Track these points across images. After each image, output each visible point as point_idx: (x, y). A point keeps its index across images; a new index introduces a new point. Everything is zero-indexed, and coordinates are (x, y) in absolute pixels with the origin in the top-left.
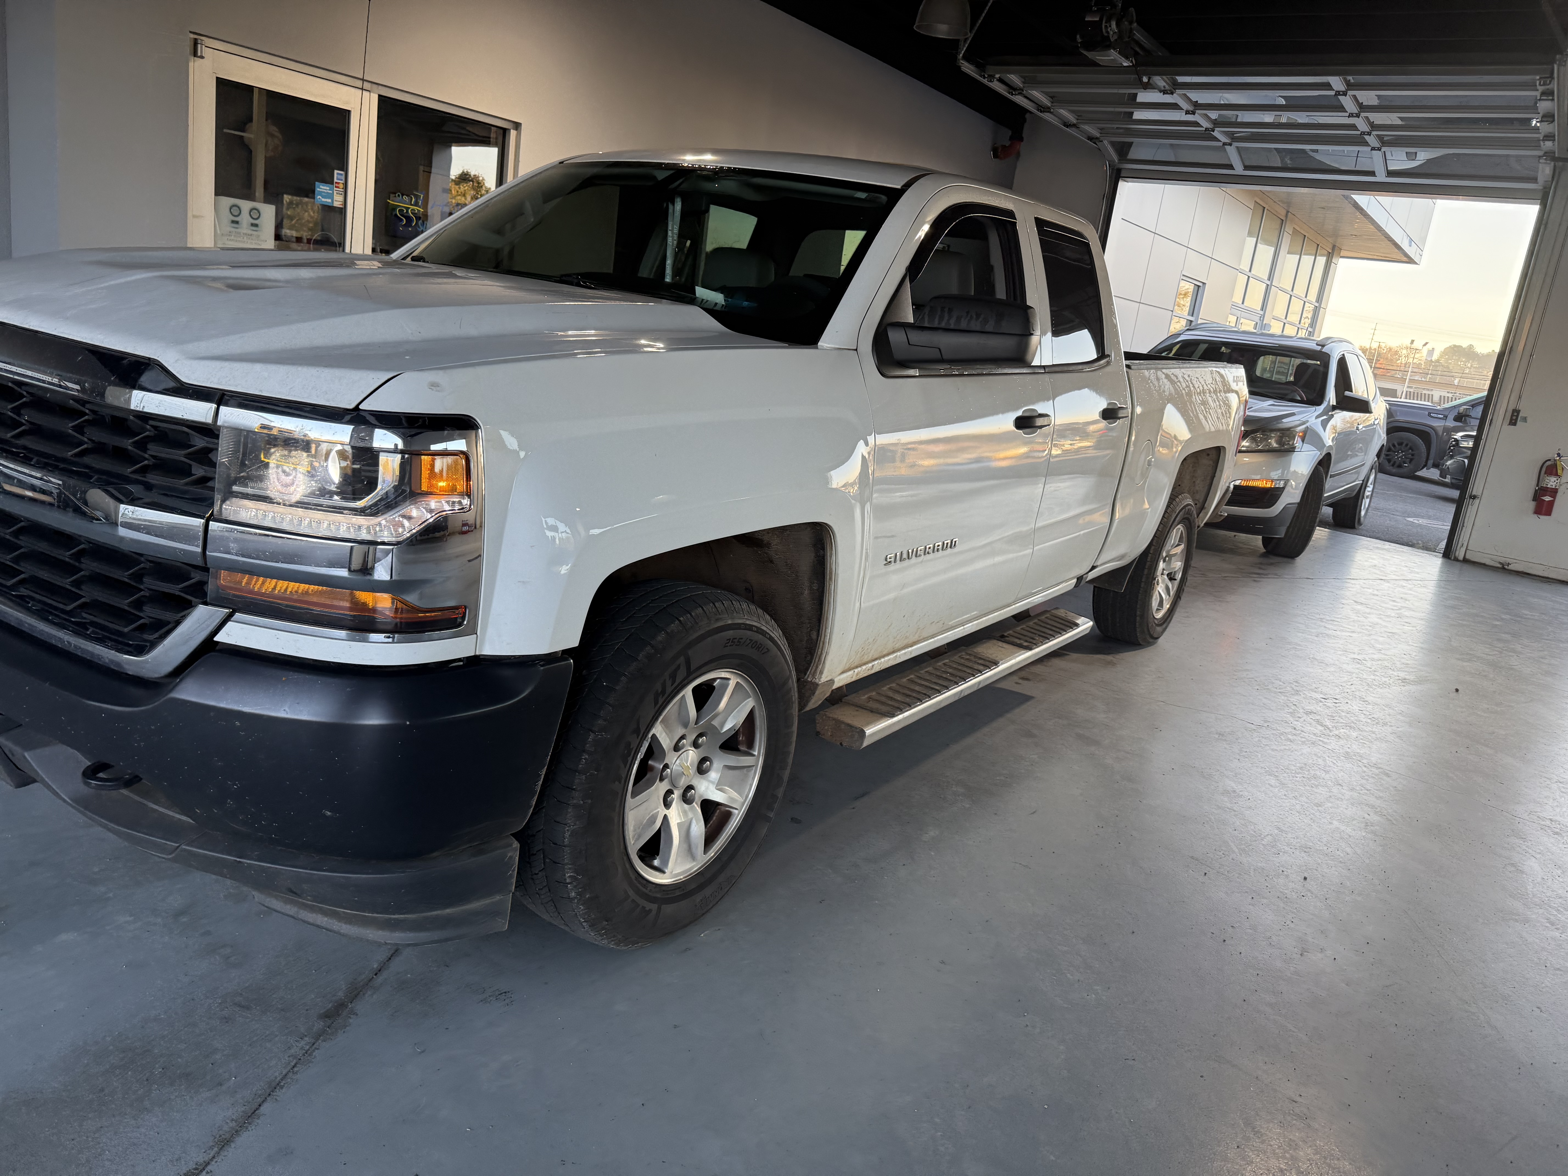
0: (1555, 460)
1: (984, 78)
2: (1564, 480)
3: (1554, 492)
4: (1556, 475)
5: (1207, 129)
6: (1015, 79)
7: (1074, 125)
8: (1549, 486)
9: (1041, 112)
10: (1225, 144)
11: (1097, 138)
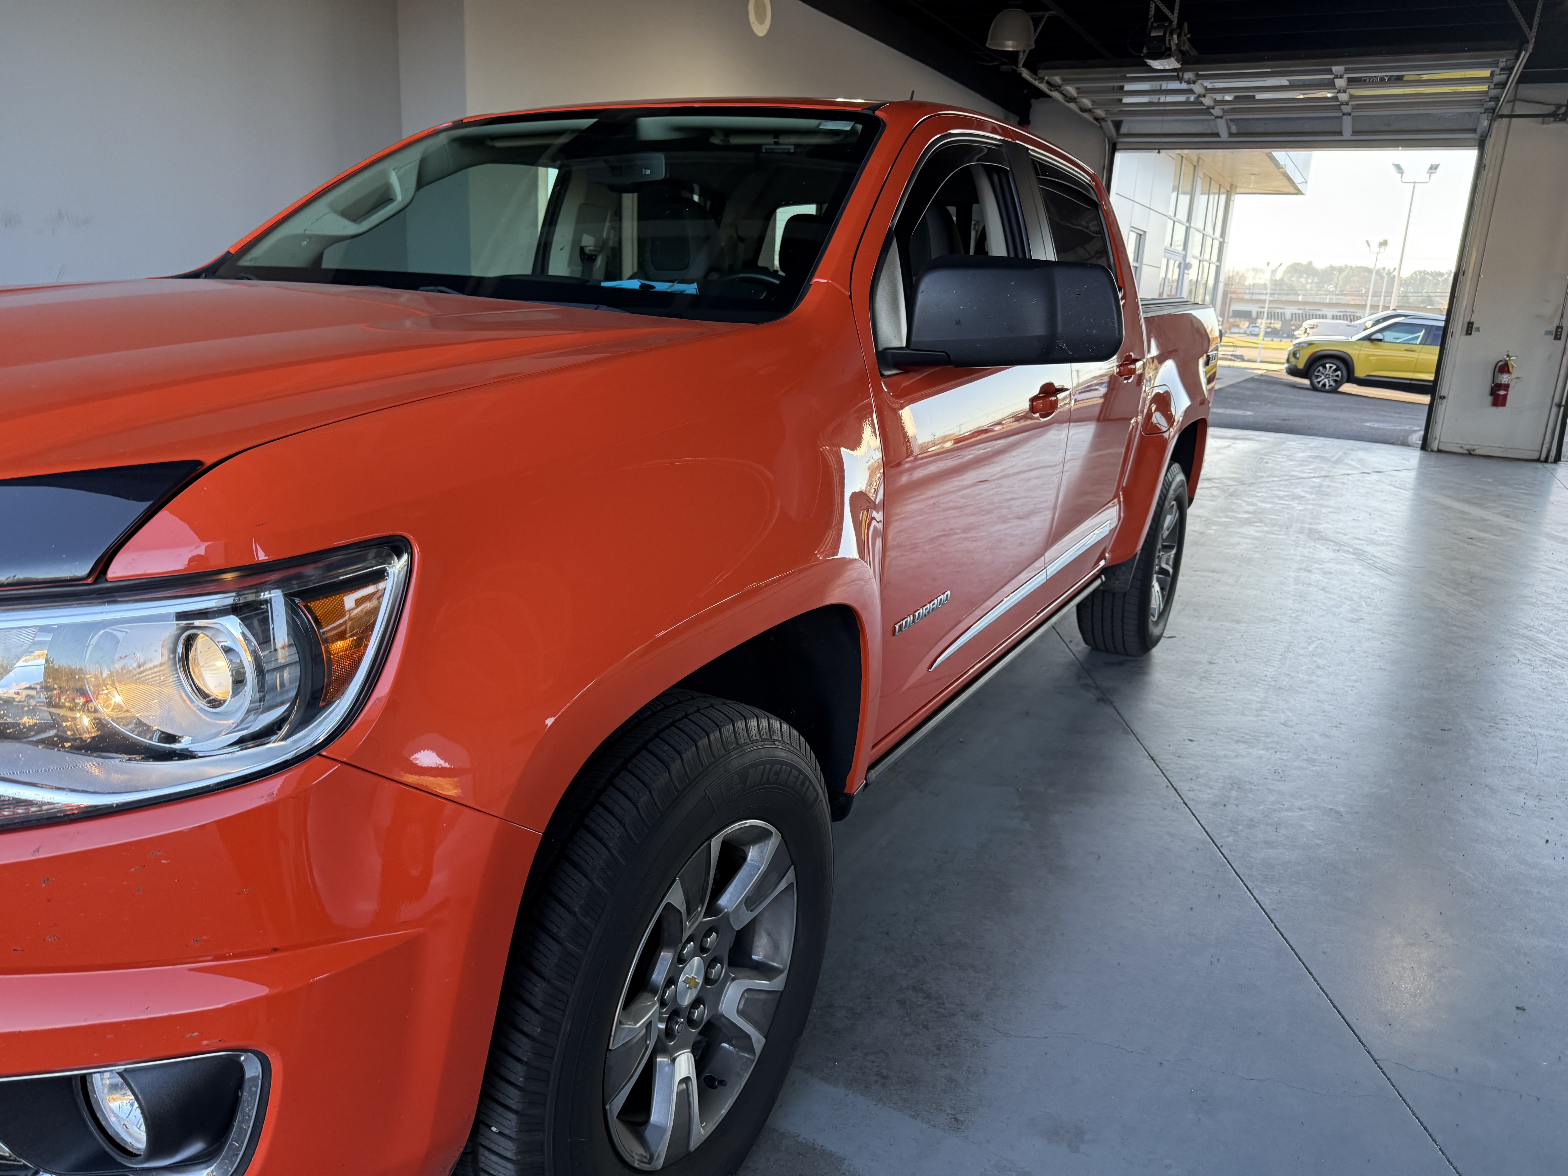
1: (1036, 80)
2: (1514, 376)
3: (1506, 387)
4: (1508, 372)
5: (1209, 108)
6: (1057, 80)
7: (1089, 110)
8: (1503, 382)
9: (1068, 102)
10: (1218, 117)
11: (1103, 119)
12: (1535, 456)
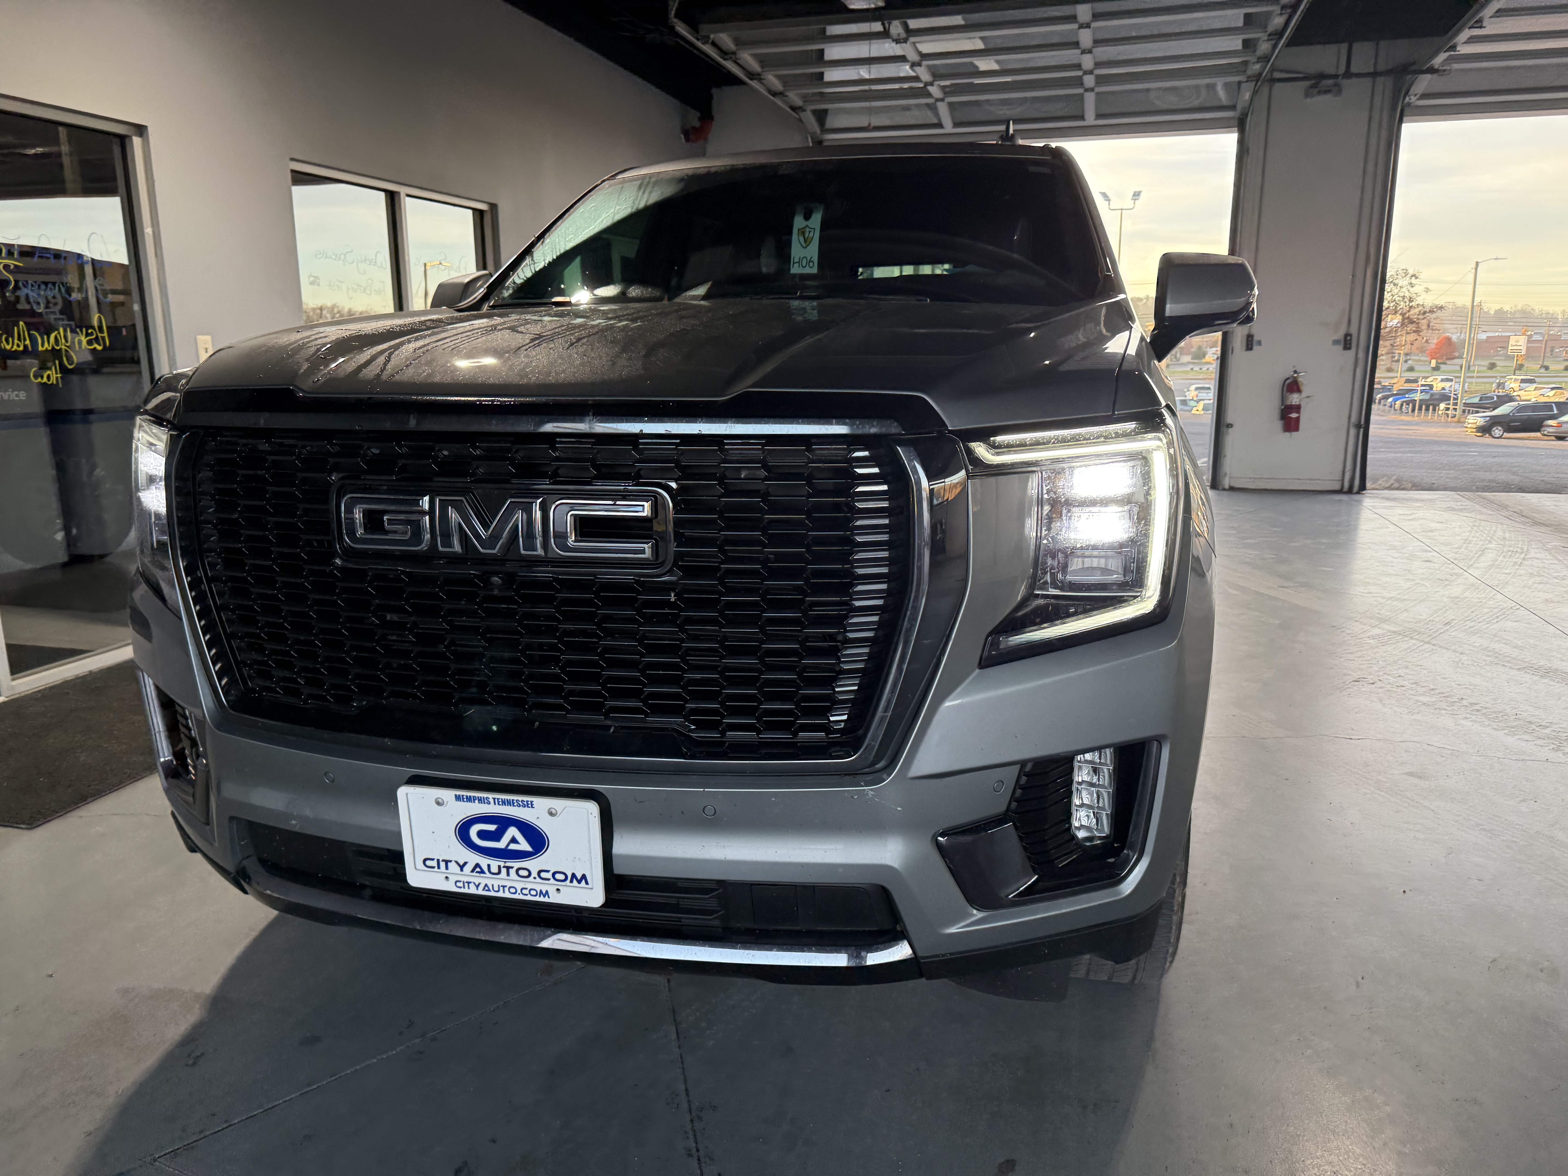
0: (1295, 377)
1: (699, 40)
2: (1304, 394)
3: (1297, 408)
4: (1299, 391)
5: (926, 84)
7: (780, 94)
8: (1293, 403)
9: (751, 79)
10: (938, 100)
12: (1337, 487)
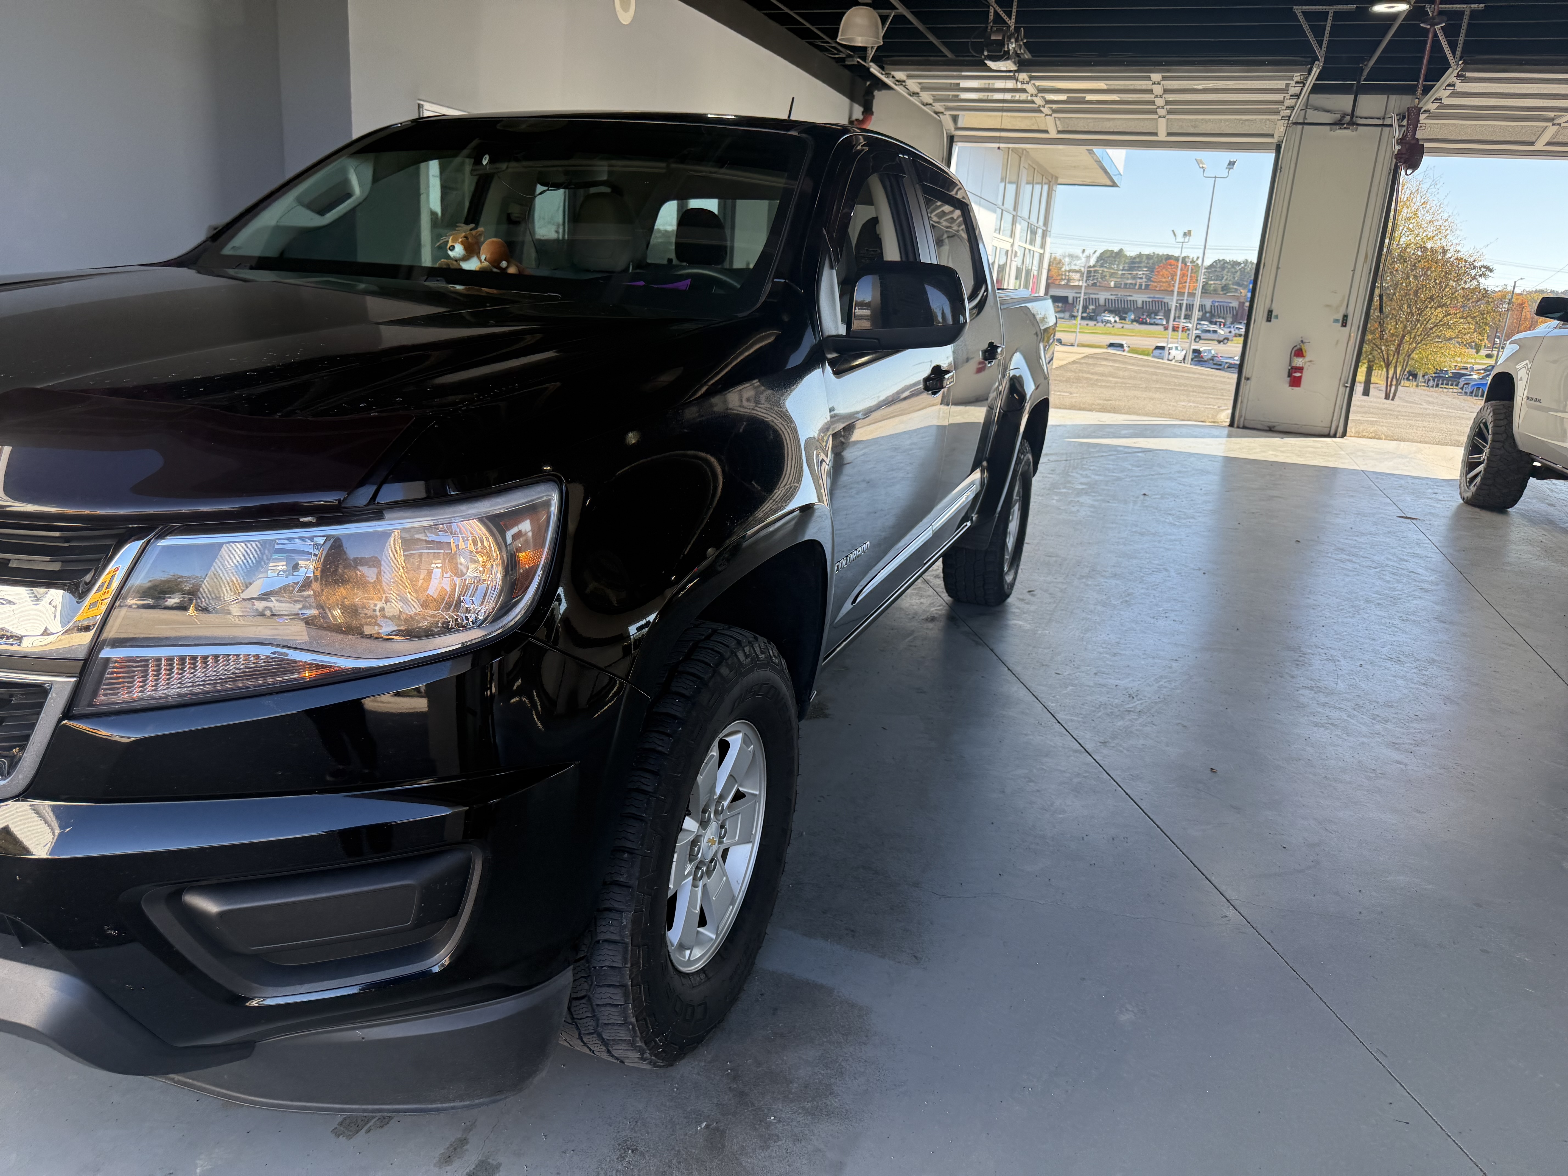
0: (1301, 345)
1: (882, 74)
2: (1307, 359)
3: (1300, 369)
4: (1303, 356)
5: (1039, 106)
6: (901, 75)
7: (930, 104)
8: (1298, 365)
9: (911, 96)
10: (1046, 115)
11: (941, 113)
12: (1326, 431)
